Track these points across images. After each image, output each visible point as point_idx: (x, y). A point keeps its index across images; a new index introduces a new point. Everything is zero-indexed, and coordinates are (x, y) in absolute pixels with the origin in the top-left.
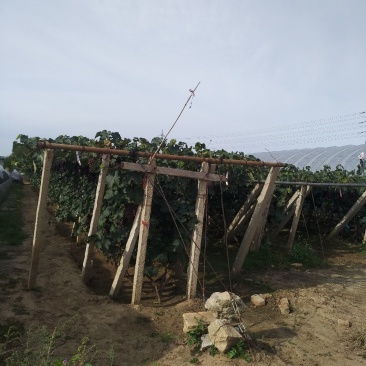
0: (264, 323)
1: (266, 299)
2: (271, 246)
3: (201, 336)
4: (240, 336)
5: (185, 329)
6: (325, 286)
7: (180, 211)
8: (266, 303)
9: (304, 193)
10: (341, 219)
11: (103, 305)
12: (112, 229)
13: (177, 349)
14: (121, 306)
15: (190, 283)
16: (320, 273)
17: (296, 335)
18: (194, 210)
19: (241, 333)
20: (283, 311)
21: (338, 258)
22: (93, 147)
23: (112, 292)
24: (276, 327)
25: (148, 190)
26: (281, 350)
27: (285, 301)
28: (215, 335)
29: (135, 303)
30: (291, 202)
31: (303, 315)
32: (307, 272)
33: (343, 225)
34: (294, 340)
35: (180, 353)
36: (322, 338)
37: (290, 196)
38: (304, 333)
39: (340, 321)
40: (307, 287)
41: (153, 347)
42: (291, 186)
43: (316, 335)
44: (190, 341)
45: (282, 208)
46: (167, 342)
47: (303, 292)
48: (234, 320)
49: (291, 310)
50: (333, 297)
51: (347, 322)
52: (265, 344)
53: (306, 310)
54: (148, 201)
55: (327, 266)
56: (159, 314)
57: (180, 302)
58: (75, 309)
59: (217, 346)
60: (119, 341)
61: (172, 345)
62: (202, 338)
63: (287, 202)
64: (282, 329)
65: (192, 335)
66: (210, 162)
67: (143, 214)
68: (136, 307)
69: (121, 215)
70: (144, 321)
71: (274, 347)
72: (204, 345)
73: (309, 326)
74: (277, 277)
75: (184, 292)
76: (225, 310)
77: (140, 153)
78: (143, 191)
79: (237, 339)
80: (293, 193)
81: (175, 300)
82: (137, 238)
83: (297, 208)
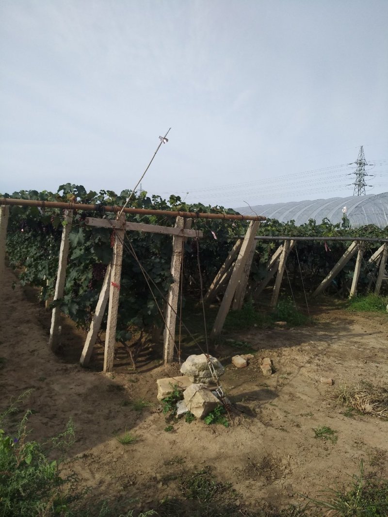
0: (245, 385)
1: (248, 360)
2: (254, 305)
3: (176, 402)
4: (218, 400)
5: (160, 396)
6: (310, 344)
7: (154, 271)
8: (248, 364)
9: (288, 248)
10: (327, 274)
11: (72, 374)
12: (81, 292)
13: (151, 418)
14: (91, 374)
15: (166, 346)
16: (305, 331)
17: (278, 396)
18: (170, 268)
19: (218, 397)
20: (265, 372)
21: (324, 315)
22: (56, 202)
23: (82, 360)
24: (257, 389)
25: (118, 248)
26: (261, 412)
27: (267, 361)
28: (191, 401)
29: (108, 370)
30: (274, 257)
31: (285, 376)
32: (292, 330)
33: (329, 280)
34: (275, 401)
35: (154, 422)
36: (304, 397)
37: (273, 251)
38: (286, 394)
39: (322, 380)
40: (291, 346)
41: (126, 416)
42: (274, 241)
43: (298, 395)
44: (165, 408)
45: (265, 264)
46: (141, 411)
47: (286, 351)
48: (212, 383)
49: (274, 371)
50: (317, 355)
51: (330, 380)
52: (245, 407)
53: (288, 369)
54: (117, 260)
55: (313, 324)
56: (133, 381)
57: (156, 367)
58: (42, 380)
59: (194, 412)
60: (89, 412)
61: (145, 413)
62: (178, 405)
63: (270, 258)
64: (263, 390)
65: (167, 401)
66: (185, 217)
67: (113, 274)
68: (108, 375)
69: (90, 276)
70: (117, 389)
71: (254, 410)
72: (179, 412)
73: (292, 386)
74: (260, 337)
75: (161, 357)
76: (202, 374)
77: (108, 207)
78: (112, 250)
79: (215, 404)
80: (277, 248)
81: (151, 365)
82: (107, 300)
83: (281, 264)
